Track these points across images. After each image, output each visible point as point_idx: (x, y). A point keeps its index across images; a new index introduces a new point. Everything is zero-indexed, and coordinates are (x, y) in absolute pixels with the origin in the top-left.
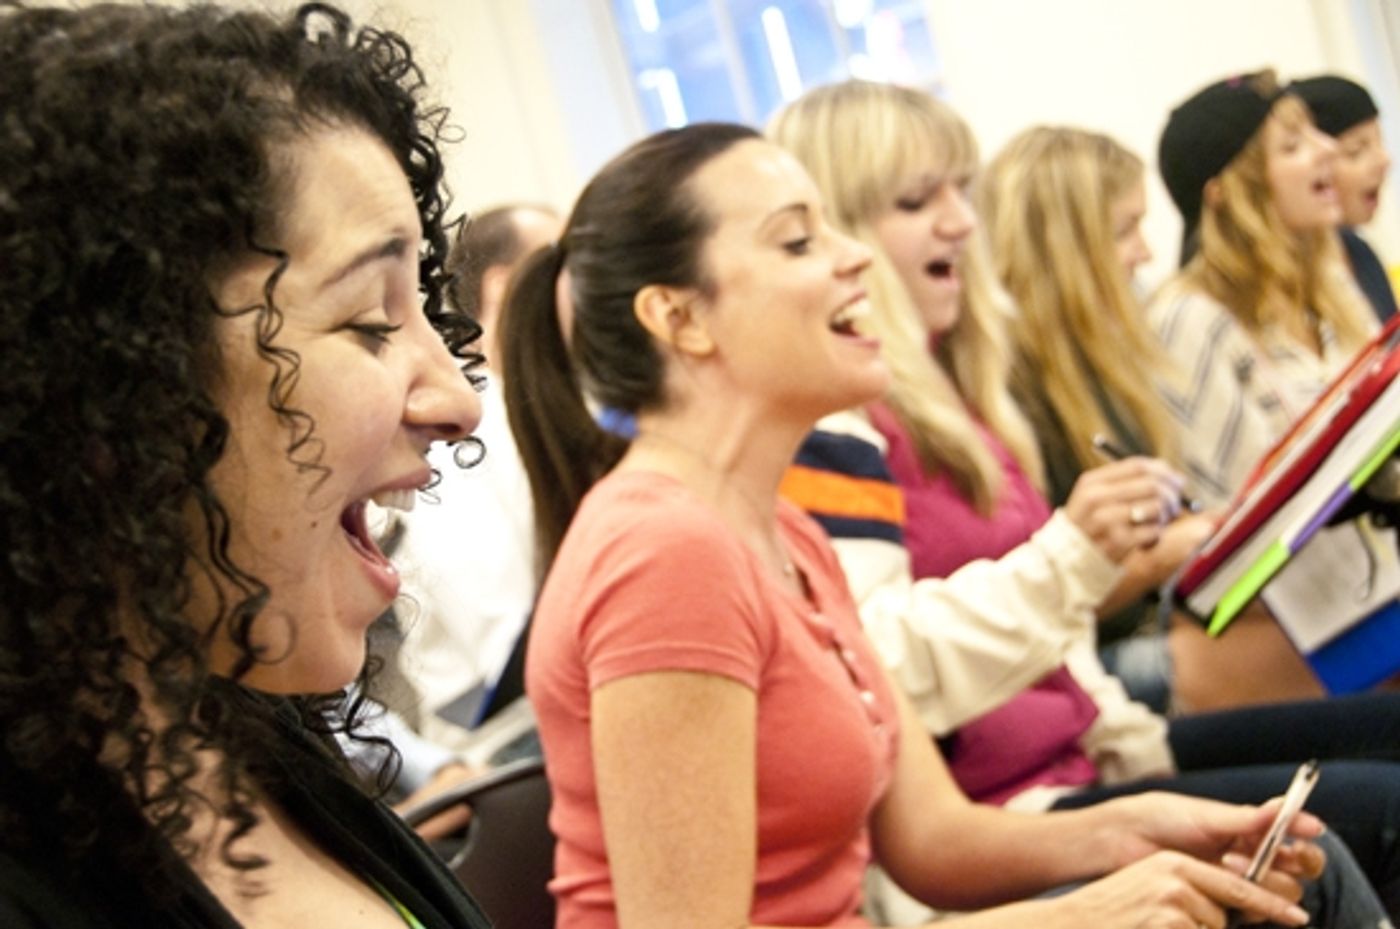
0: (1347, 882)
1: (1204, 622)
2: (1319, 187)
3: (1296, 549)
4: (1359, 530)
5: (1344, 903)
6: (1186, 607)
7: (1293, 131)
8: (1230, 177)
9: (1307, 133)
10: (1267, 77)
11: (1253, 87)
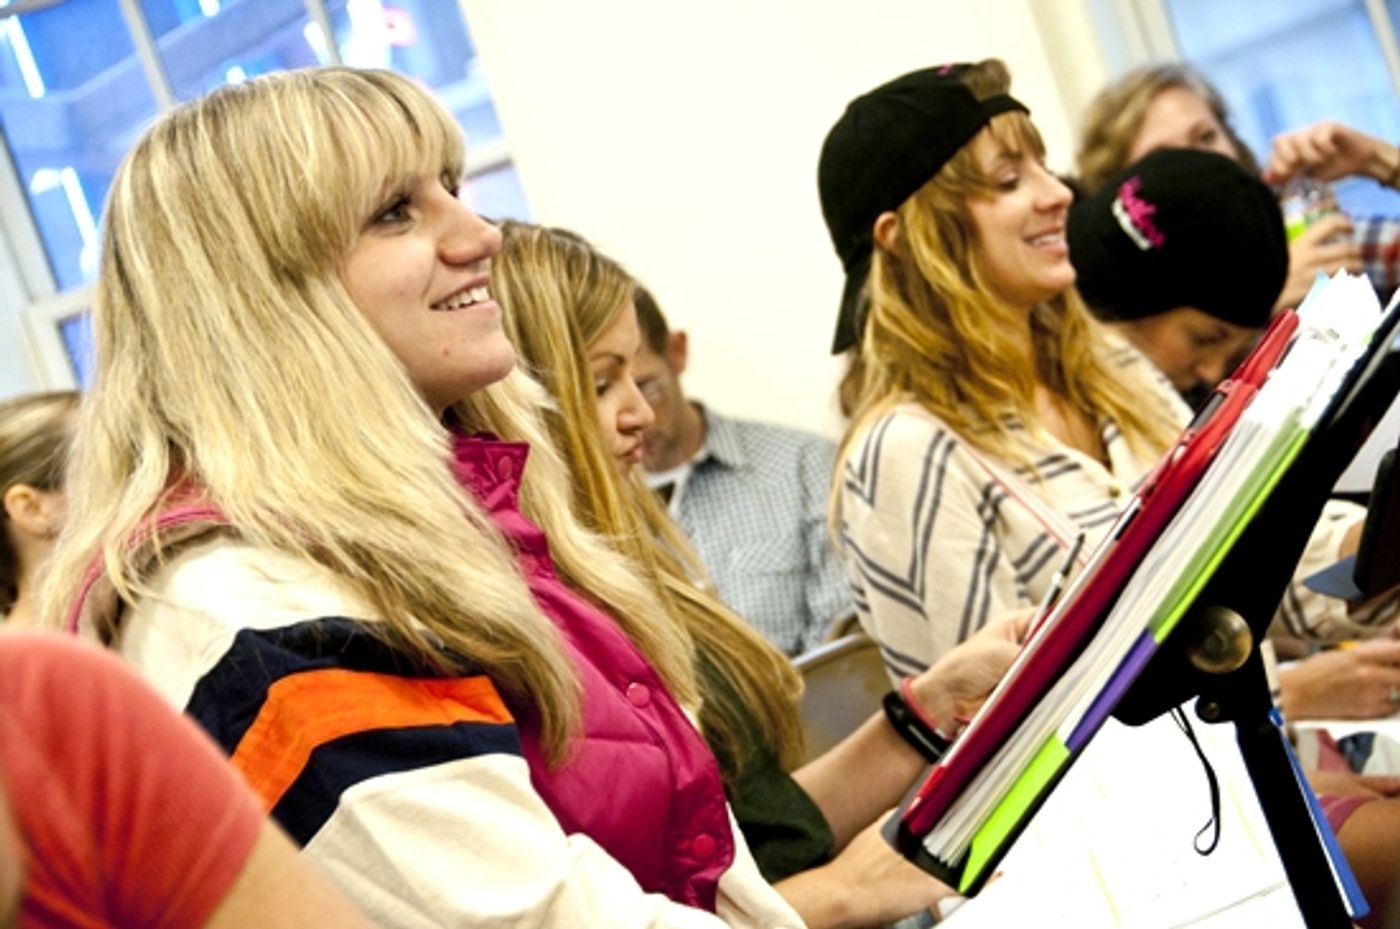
6: (924, 849)
7: (1012, 157)
8: (911, 206)
9: (1032, 165)
10: (991, 72)
11: (968, 80)
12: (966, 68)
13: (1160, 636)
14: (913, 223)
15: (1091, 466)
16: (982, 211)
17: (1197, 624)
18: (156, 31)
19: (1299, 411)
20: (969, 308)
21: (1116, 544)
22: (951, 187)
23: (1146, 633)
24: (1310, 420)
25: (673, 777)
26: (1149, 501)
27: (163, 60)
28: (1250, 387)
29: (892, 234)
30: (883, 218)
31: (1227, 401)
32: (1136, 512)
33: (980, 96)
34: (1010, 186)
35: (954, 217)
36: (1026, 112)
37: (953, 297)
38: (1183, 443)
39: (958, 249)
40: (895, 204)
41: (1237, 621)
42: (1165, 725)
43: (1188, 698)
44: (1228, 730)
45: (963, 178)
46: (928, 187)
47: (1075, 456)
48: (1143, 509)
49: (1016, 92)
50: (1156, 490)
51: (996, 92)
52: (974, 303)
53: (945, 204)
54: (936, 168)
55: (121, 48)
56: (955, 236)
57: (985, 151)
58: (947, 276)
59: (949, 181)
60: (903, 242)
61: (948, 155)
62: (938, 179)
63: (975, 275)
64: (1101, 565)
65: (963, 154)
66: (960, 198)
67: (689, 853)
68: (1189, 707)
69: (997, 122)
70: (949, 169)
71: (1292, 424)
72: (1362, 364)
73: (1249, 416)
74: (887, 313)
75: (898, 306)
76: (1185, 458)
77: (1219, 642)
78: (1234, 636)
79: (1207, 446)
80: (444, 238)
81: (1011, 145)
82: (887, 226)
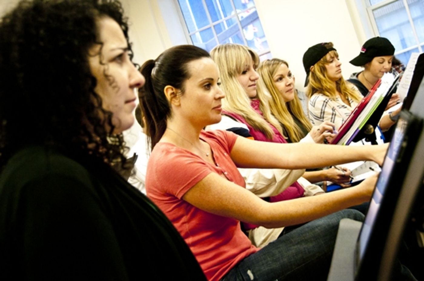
7: (333, 58)
8: (316, 65)
9: (336, 59)
10: (330, 44)
11: (326, 46)
12: (326, 43)
13: (360, 129)
14: (316, 68)
15: (348, 107)
16: (327, 66)
17: (365, 127)
18: (217, 33)
19: (382, 94)
20: (325, 81)
22: (322, 62)
23: (358, 129)
24: (384, 96)
27: (218, 37)
28: (374, 91)
29: (313, 69)
30: (312, 67)
31: (371, 93)
33: (328, 48)
34: (332, 62)
35: (322, 67)
36: (336, 50)
37: (322, 80)
38: (364, 100)
39: (323, 71)
40: (313, 65)
41: (371, 126)
42: (360, 142)
43: (363, 138)
45: (324, 61)
46: (318, 62)
49: (334, 47)
51: (331, 47)
52: (325, 80)
53: (321, 65)
54: (320, 59)
55: (212, 36)
56: (323, 70)
57: (328, 57)
58: (321, 76)
59: (322, 61)
60: (314, 70)
61: (322, 57)
62: (320, 61)
63: (326, 76)
65: (324, 57)
66: (323, 64)
68: (364, 140)
69: (330, 52)
70: (322, 60)
71: (381, 96)
72: (392, 87)
73: (375, 95)
74: (312, 82)
75: (313, 81)
76: (364, 102)
77: (369, 130)
78: (371, 129)
79: (368, 100)
80: (251, 76)
81: (332, 56)
82: (312, 68)
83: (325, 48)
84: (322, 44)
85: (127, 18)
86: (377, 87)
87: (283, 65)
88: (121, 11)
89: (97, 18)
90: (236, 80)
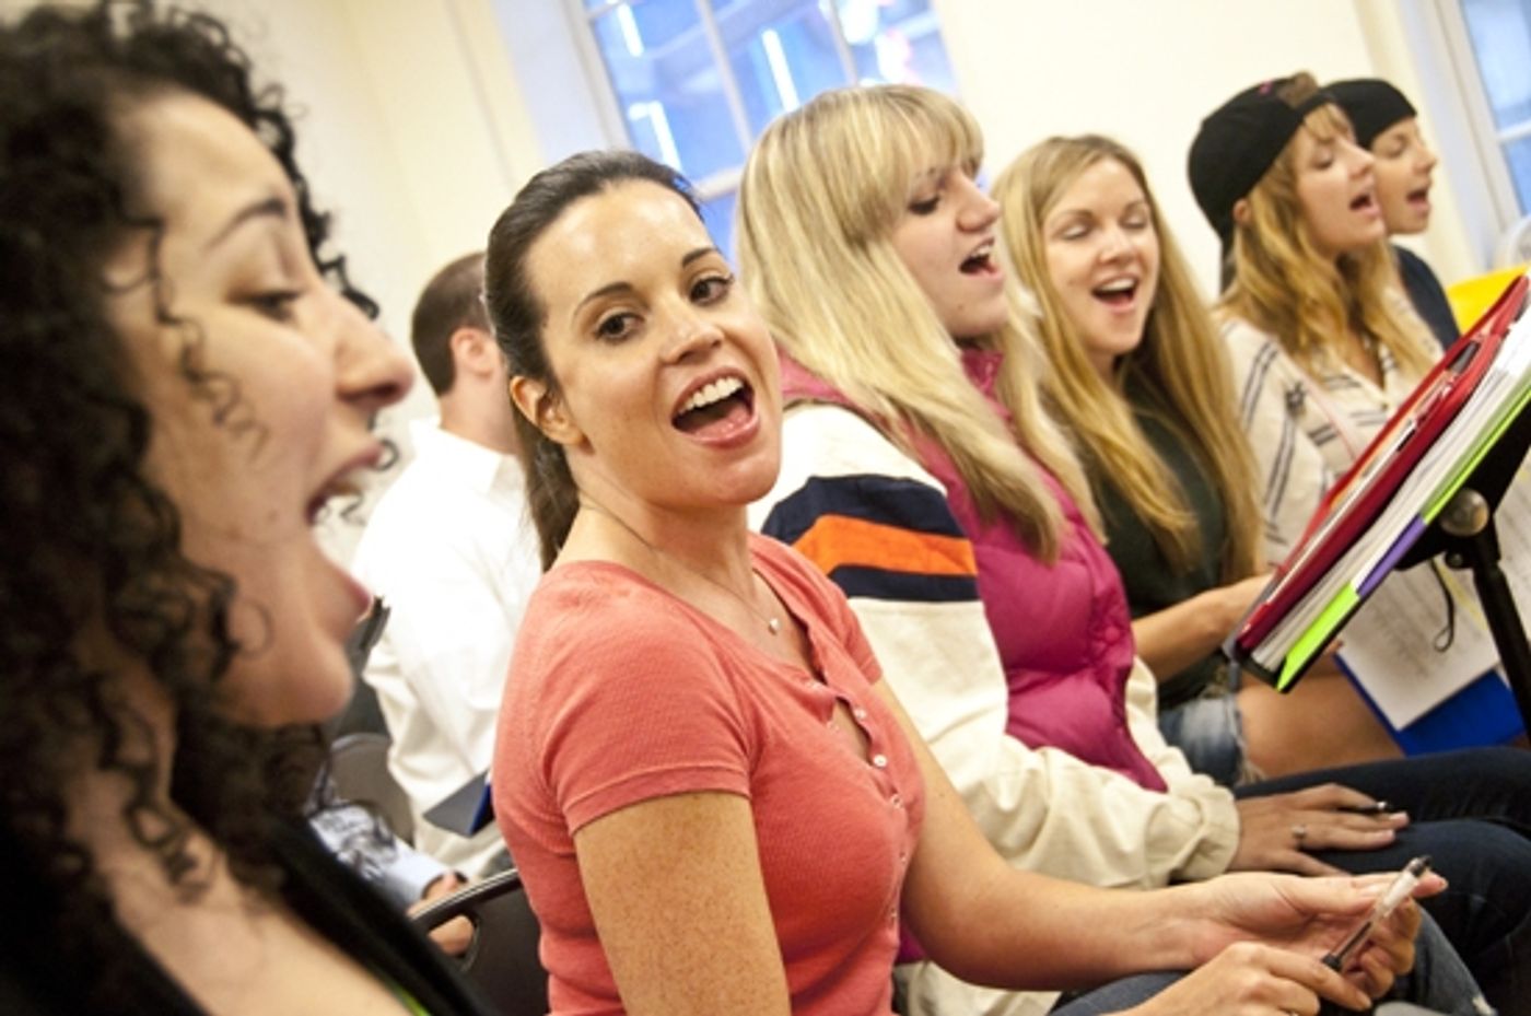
0: (1437, 957)
1: (1272, 677)
2: (1360, 202)
3: (1366, 593)
4: (1434, 568)
5: (1434, 981)
6: (1252, 660)
7: (1326, 143)
8: (1256, 196)
9: (1342, 144)
10: (1301, 82)
11: (1282, 94)
12: (1280, 84)
13: (1427, 520)
14: (1257, 207)
15: (1369, 386)
21: (1398, 454)
22: (1278, 177)
23: (1417, 518)
25: (1092, 588)
26: (1424, 424)
28: (1496, 338)
29: (1246, 216)
30: (1239, 204)
31: (1480, 350)
32: (1413, 432)
33: (1294, 103)
34: (1327, 165)
38: (1449, 384)
39: (1289, 220)
40: (1244, 193)
41: (1477, 499)
43: (1437, 552)
44: (1469, 574)
46: (1267, 180)
47: (1358, 377)
48: (1419, 431)
50: (1430, 417)
51: (1309, 95)
53: (1277, 190)
56: (1288, 214)
57: (1305, 145)
58: (1281, 247)
60: (1252, 221)
63: (1305, 243)
64: (1385, 470)
65: (1286, 150)
67: (1103, 639)
68: (1439, 560)
69: (1309, 121)
74: (1249, 279)
75: (1254, 272)
76: (1450, 394)
77: (1464, 514)
78: (1476, 509)
79: (1467, 386)
80: (961, 212)
81: (1323, 134)
82: (1242, 211)
83: (1282, 106)
84: (1264, 90)
85: (275, 88)
86: (1507, 317)
87: (1111, 167)
88: (233, 57)
89: (120, 99)
90: (887, 257)
